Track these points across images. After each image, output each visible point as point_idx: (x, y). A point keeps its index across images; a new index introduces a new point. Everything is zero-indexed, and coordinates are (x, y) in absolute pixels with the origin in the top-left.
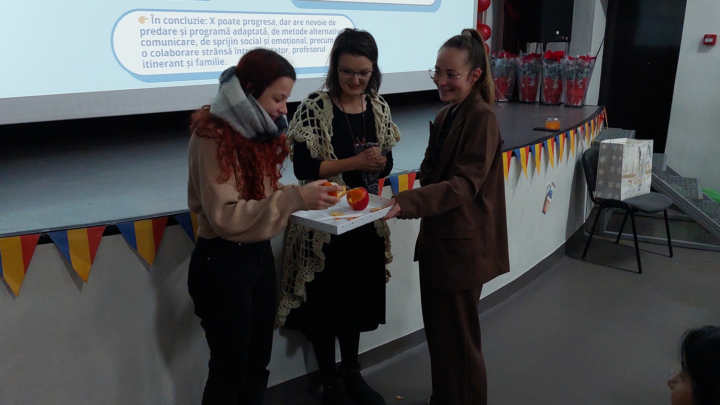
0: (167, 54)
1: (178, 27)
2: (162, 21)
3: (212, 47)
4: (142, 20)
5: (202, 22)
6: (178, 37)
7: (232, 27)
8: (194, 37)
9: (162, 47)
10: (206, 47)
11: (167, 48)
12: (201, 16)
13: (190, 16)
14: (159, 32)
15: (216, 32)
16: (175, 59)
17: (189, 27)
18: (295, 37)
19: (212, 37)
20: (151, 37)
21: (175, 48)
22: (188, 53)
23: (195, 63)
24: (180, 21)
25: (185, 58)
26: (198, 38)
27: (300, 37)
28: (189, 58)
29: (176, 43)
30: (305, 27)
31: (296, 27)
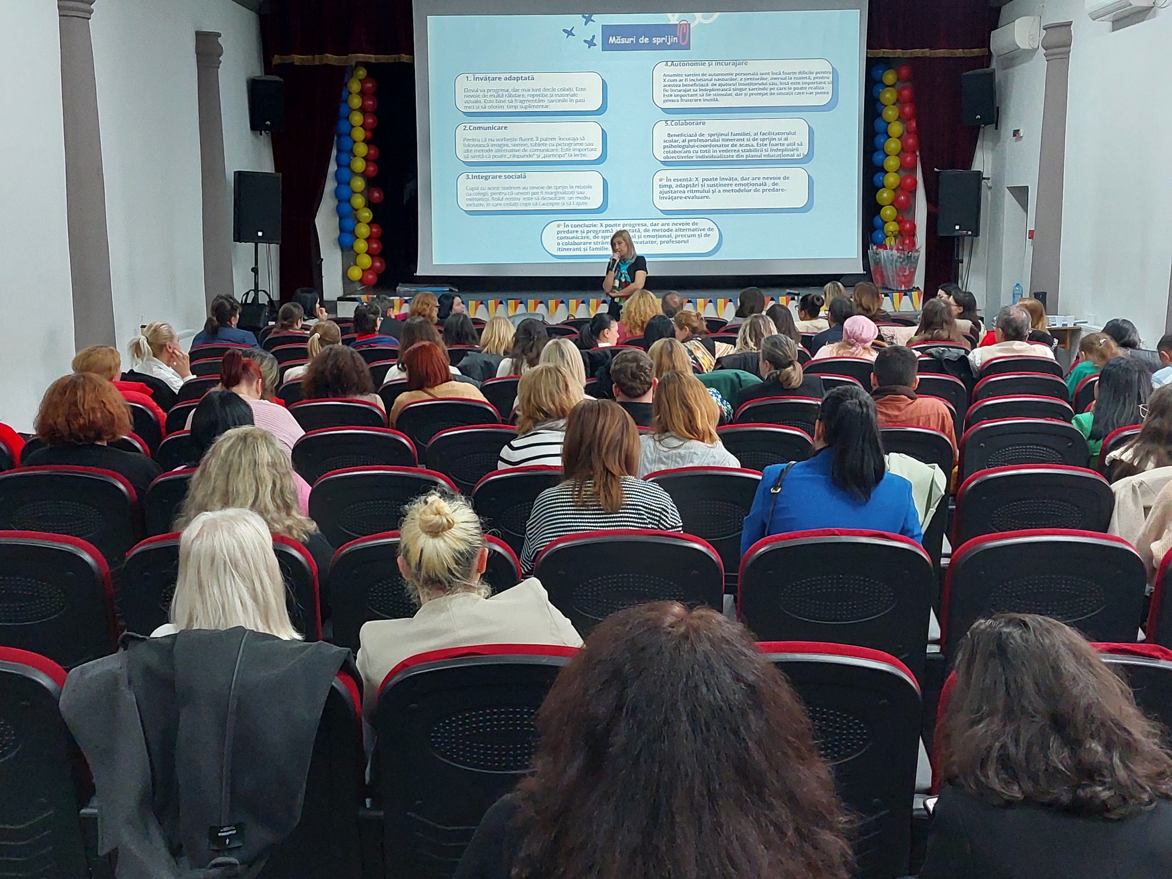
0: (572, 244)
1: (579, 229)
2: (570, 226)
3: (600, 240)
4: (559, 226)
5: (595, 226)
6: (579, 234)
8: (589, 234)
9: (569, 240)
10: (596, 240)
11: (572, 241)
12: (594, 222)
13: (587, 223)
14: (568, 232)
15: (603, 232)
16: (576, 247)
17: (586, 229)
18: (663, 234)
19: (600, 235)
20: (563, 235)
21: (576, 241)
23: (588, 249)
24: (581, 226)
25: (582, 246)
26: (591, 235)
27: (667, 233)
28: (585, 246)
29: (577, 238)
30: (671, 227)
31: (663, 228)
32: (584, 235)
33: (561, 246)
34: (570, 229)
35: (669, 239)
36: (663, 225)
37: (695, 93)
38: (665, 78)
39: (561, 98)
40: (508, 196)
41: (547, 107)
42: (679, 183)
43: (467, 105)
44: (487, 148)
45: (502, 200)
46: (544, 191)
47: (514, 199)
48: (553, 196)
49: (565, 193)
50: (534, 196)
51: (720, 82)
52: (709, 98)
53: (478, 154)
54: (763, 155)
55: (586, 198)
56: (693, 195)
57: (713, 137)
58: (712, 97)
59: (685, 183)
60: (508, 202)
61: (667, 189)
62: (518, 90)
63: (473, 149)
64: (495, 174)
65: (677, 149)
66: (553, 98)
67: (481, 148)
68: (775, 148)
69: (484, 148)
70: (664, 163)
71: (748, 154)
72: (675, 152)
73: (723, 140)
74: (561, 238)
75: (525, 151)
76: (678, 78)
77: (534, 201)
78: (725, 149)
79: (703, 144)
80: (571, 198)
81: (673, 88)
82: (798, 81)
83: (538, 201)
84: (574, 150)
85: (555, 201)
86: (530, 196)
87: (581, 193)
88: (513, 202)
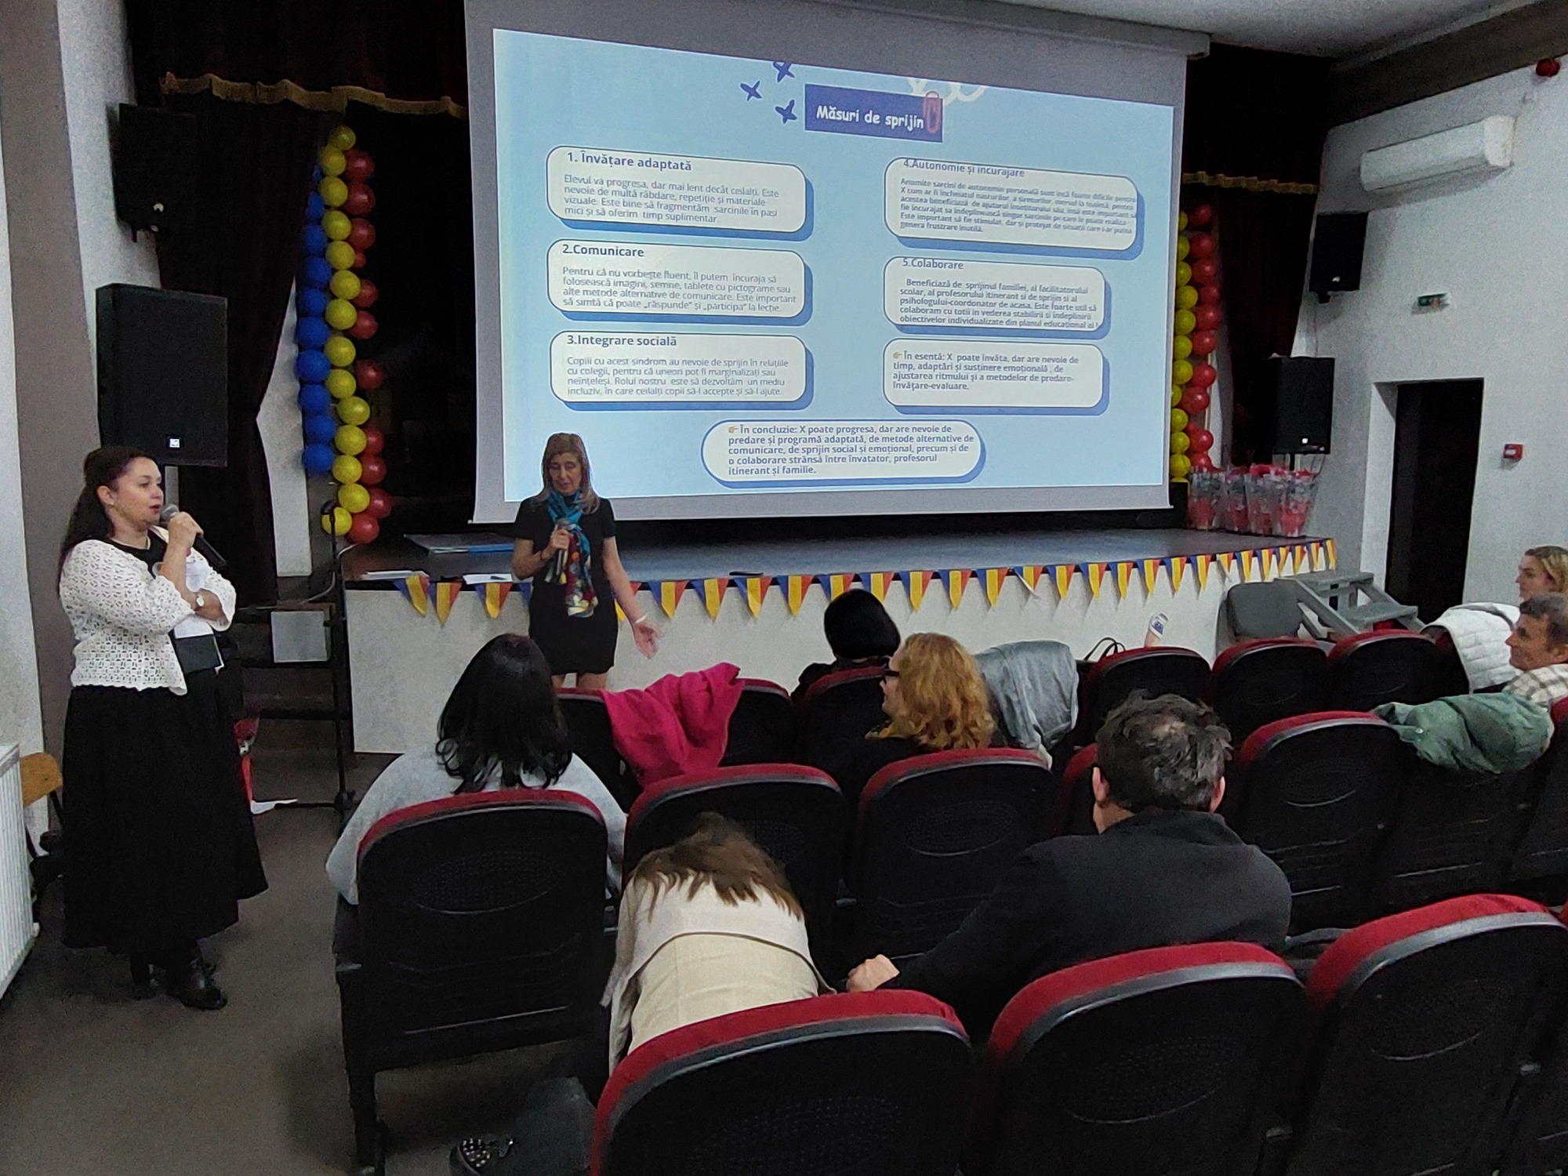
0: (753, 461)
1: (766, 435)
2: (751, 431)
3: (800, 455)
4: (731, 430)
5: (791, 430)
6: (766, 445)
7: (824, 435)
8: (782, 445)
9: (749, 455)
10: (793, 455)
11: (754, 456)
12: (791, 425)
13: (779, 425)
14: (747, 440)
15: (805, 441)
17: (778, 435)
18: (899, 444)
19: (801, 446)
20: (739, 446)
22: (775, 461)
23: (781, 470)
24: (769, 430)
25: (771, 466)
26: (786, 446)
27: (904, 444)
28: (775, 466)
29: (763, 451)
30: (910, 434)
31: (900, 435)
32: (775, 446)
33: (735, 466)
34: (752, 435)
35: (907, 454)
36: (898, 430)
37: (948, 215)
38: (904, 185)
39: (738, 206)
40: (643, 377)
41: (713, 220)
42: (923, 362)
43: (570, 205)
44: (607, 289)
45: (634, 382)
46: (708, 368)
47: (654, 381)
48: (722, 377)
49: (742, 373)
50: (690, 377)
51: (986, 201)
52: (968, 225)
53: (590, 298)
54: (1042, 323)
55: (778, 382)
56: (944, 382)
57: (973, 291)
58: (972, 224)
59: (933, 362)
60: (644, 387)
61: (905, 371)
62: (662, 186)
63: (581, 288)
64: (621, 336)
65: (922, 306)
66: (725, 205)
67: (596, 288)
68: (1059, 312)
69: (601, 288)
70: (901, 328)
71: (1022, 319)
72: (916, 310)
73: (988, 295)
74: (736, 451)
75: (674, 295)
76: (924, 188)
77: (689, 386)
78: (990, 309)
79: (959, 299)
80: (752, 382)
81: (918, 204)
82: (1092, 209)
83: (696, 387)
84: (759, 298)
85: (725, 387)
86: (683, 377)
87: (769, 373)
88: (654, 387)
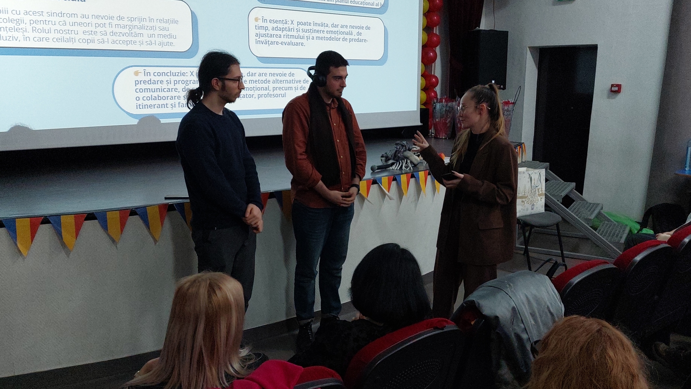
0: (155, 98)
1: (164, 78)
2: (152, 74)
4: (136, 73)
5: (183, 74)
6: (165, 86)
9: (151, 93)
11: (155, 94)
12: (184, 70)
13: (174, 70)
14: (150, 82)
15: (194, 82)
16: (161, 102)
17: (173, 78)
18: (260, 85)
20: (143, 86)
21: (162, 94)
22: (172, 98)
24: (166, 74)
25: (169, 102)
26: (180, 86)
27: (265, 85)
28: (172, 102)
29: (163, 90)
30: (269, 78)
31: (261, 78)
32: (171, 86)
33: (141, 102)
34: (153, 78)
35: (266, 92)
36: (260, 75)
40: (58, 27)
42: (275, 25)
45: (49, 31)
46: (115, 22)
47: (68, 32)
48: (126, 30)
49: (142, 28)
50: (99, 29)
55: (171, 36)
56: (289, 40)
59: (280, 26)
60: (59, 36)
61: (263, 32)
74: (141, 91)
77: (98, 37)
80: (152, 36)
83: (105, 38)
85: (130, 38)
86: (93, 29)
87: (164, 29)
88: (67, 36)
